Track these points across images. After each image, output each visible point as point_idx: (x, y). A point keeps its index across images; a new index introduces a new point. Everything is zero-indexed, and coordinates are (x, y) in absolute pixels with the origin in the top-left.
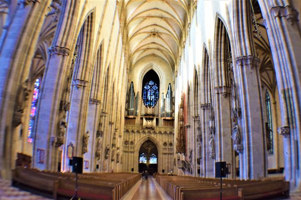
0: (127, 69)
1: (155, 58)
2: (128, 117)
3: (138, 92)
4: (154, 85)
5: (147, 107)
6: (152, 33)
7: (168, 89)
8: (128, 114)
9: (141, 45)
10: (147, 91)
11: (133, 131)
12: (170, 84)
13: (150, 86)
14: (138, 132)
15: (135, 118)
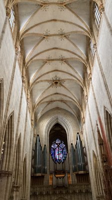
0: (32, 120)
1: (59, 111)
2: (35, 175)
3: (45, 145)
4: (61, 143)
5: (56, 163)
6: (54, 81)
7: (77, 139)
8: (35, 172)
9: (45, 96)
10: (54, 150)
11: (41, 194)
12: (78, 133)
13: (57, 144)
14: (48, 194)
15: (43, 177)
